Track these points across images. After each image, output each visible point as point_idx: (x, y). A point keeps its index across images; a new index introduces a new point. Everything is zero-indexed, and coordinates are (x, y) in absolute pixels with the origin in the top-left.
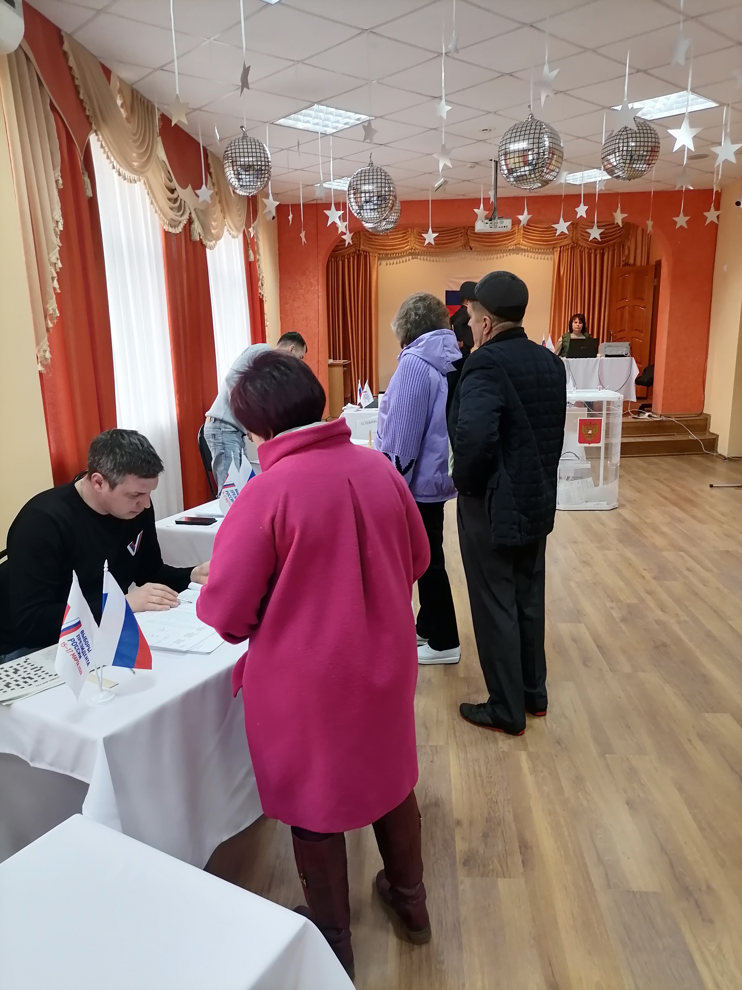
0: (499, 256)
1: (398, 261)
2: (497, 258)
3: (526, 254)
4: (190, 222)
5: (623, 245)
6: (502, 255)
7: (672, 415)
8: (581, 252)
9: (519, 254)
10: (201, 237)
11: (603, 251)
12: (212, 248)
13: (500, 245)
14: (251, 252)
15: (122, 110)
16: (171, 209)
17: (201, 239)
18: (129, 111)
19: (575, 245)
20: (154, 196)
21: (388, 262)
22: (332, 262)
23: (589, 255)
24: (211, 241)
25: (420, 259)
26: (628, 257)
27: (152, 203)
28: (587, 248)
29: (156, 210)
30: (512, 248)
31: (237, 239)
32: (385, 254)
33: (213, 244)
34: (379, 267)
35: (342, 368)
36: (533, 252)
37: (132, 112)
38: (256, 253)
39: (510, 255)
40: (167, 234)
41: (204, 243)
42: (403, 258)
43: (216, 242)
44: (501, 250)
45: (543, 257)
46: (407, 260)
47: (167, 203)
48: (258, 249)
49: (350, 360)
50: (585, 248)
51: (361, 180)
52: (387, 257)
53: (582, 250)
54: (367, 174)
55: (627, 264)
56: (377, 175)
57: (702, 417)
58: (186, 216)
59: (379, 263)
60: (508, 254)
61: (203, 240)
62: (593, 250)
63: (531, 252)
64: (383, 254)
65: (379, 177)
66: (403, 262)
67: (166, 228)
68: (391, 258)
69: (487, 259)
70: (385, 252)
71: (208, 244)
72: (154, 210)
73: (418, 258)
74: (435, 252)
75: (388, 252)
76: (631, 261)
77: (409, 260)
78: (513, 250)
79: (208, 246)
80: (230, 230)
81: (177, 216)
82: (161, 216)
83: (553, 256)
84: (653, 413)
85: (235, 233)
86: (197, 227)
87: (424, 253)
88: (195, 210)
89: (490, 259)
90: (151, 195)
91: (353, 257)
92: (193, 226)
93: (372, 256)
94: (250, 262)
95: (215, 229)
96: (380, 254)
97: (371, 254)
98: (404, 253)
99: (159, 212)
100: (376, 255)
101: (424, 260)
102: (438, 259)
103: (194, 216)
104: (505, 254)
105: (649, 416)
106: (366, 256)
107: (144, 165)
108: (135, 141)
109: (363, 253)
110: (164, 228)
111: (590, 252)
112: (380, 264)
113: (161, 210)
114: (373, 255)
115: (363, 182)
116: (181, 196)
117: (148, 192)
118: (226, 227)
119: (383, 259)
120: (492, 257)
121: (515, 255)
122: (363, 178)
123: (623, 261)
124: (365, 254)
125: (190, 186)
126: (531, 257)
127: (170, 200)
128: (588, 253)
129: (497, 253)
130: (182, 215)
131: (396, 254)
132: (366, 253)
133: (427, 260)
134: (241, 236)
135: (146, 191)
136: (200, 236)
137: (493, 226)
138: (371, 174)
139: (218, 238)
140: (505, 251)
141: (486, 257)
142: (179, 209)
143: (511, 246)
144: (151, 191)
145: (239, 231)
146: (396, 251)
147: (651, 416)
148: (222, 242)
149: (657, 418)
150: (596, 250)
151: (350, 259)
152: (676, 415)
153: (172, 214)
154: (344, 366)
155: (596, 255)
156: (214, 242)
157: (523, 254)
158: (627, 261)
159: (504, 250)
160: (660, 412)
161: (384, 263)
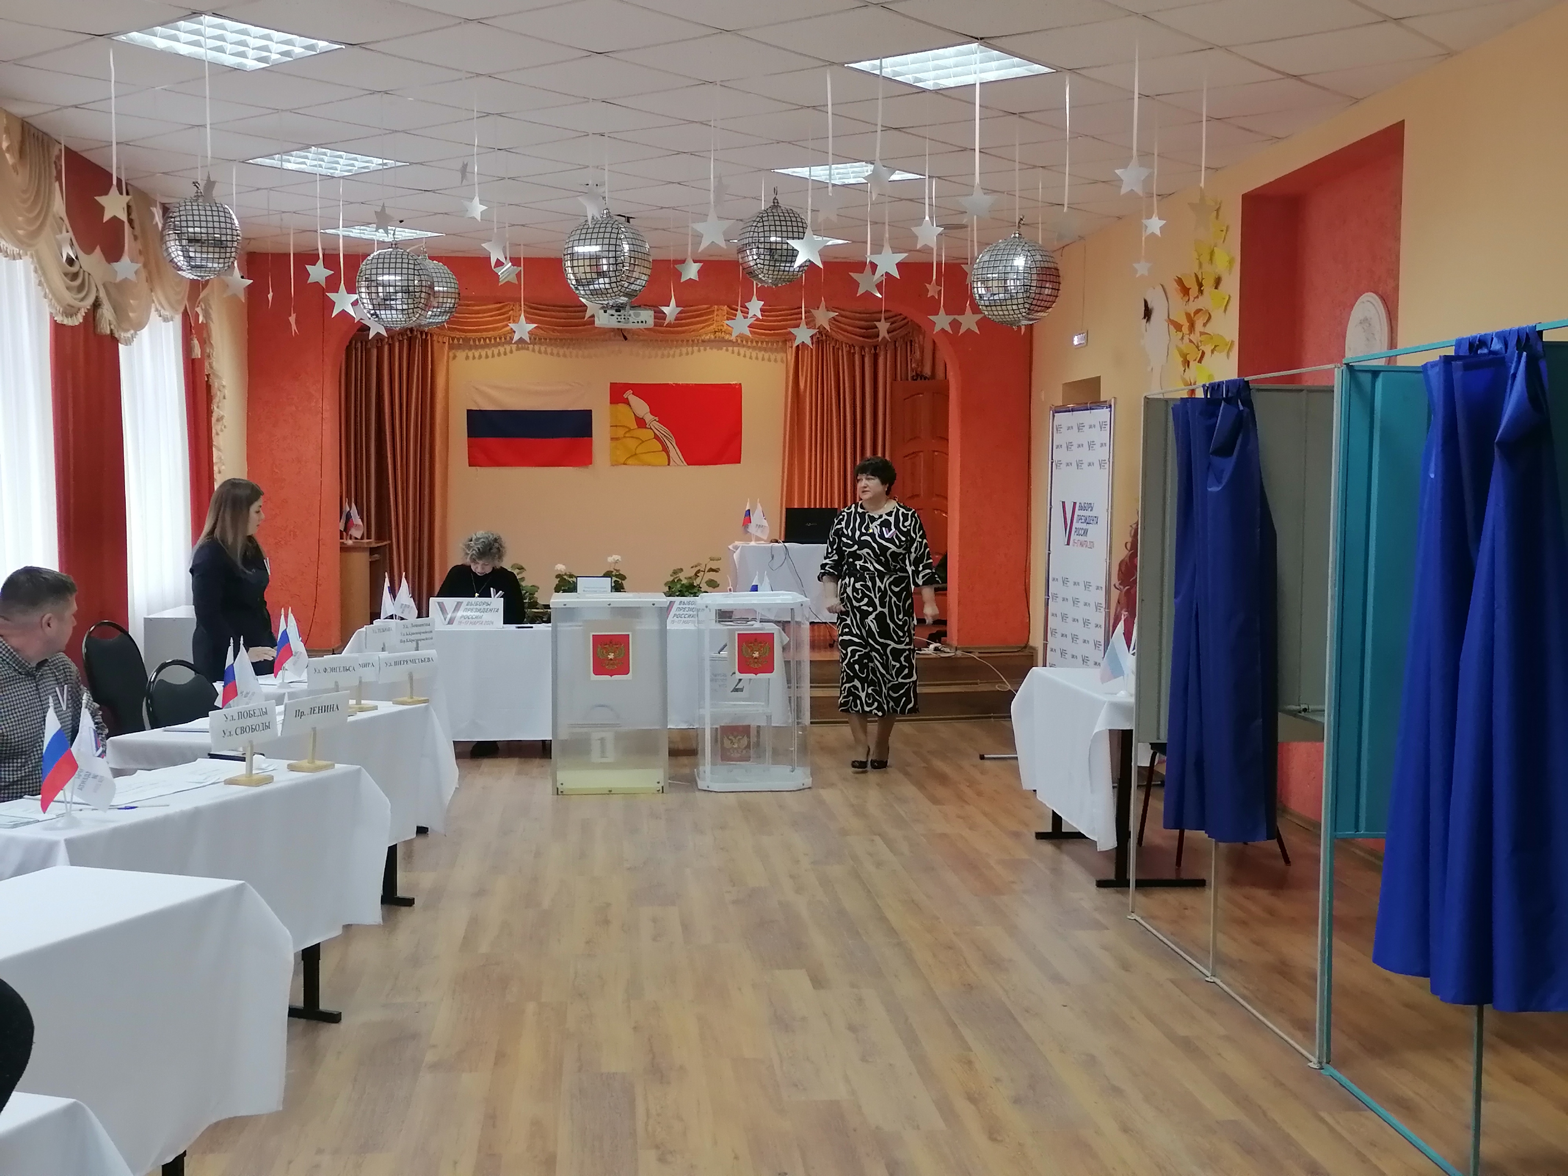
0: (684, 350)
1: (490, 353)
2: (681, 355)
3: (736, 349)
4: (97, 305)
5: (911, 341)
6: (690, 349)
7: (976, 648)
8: (835, 352)
9: (722, 349)
10: (112, 327)
11: (875, 349)
12: (128, 342)
13: (684, 332)
14: (196, 342)
15: (8, 156)
16: (68, 288)
17: (111, 330)
18: (17, 155)
19: (824, 337)
20: (44, 274)
21: (470, 354)
22: (356, 349)
23: (851, 356)
24: (127, 331)
25: (534, 350)
26: (921, 362)
27: (40, 284)
28: (846, 343)
29: (46, 293)
30: (708, 337)
31: (171, 322)
32: (463, 340)
33: (130, 336)
34: (451, 363)
35: (367, 554)
36: (749, 347)
37: (21, 157)
38: (205, 342)
39: (705, 350)
40: (58, 329)
41: (116, 336)
42: (500, 348)
43: (136, 333)
44: (688, 341)
45: (766, 356)
46: (508, 351)
47: (63, 279)
48: (209, 336)
49: (391, 539)
50: (842, 342)
51: (377, 268)
52: (467, 344)
53: (837, 346)
54: (387, 261)
55: (919, 376)
56: (402, 263)
57: (1026, 652)
58: (90, 301)
59: (451, 354)
60: (702, 348)
61: (115, 331)
62: (857, 348)
63: (744, 346)
64: (458, 339)
65: (405, 266)
66: (499, 354)
67: (59, 319)
68: (476, 347)
69: (663, 356)
70: (463, 335)
71: (122, 335)
72: (43, 293)
73: (528, 349)
74: (561, 340)
75: (469, 335)
76: (927, 371)
77: (511, 352)
78: (709, 341)
79: (122, 341)
80: (159, 308)
81: (75, 299)
82: (53, 301)
83: (784, 355)
84: (944, 644)
85: (167, 313)
86: (107, 313)
87: (540, 339)
88: (104, 285)
89: (668, 357)
90: (40, 272)
91: (400, 341)
92: (100, 311)
93: (438, 342)
94: (193, 360)
95: (134, 311)
96: (453, 339)
97: (435, 338)
98: (500, 339)
99: (50, 296)
100: (446, 340)
101: (540, 352)
102: (567, 351)
103: (102, 295)
104: (696, 348)
105: (936, 649)
106: (426, 340)
107: (35, 234)
108: (24, 201)
109: (419, 336)
110: (55, 319)
111: (852, 351)
112: (455, 357)
113: (54, 295)
114: (440, 339)
115: (380, 271)
116: (85, 268)
117: (36, 268)
118: (153, 305)
119: (459, 347)
120: (672, 352)
121: (715, 350)
122: (380, 266)
123: (912, 370)
124: (424, 337)
125: (98, 249)
126: (745, 356)
127: (66, 274)
128: (849, 352)
129: (682, 346)
130: (82, 300)
131: (485, 340)
132: (426, 336)
133: (546, 353)
134: (178, 318)
135: (32, 267)
136: (110, 325)
137: (623, 320)
138: (393, 260)
139: (139, 326)
140: (693, 343)
141: (660, 353)
142: (80, 288)
143: (707, 334)
144: (41, 269)
145: (177, 310)
146: (485, 334)
147: (940, 650)
148: (145, 332)
149: (949, 653)
150: (862, 348)
151: (394, 346)
152: (980, 648)
153: (70, 298)
154: (372, 551)
155: (863, 357)
156: (132, 332)
157: (730, 349)
158: (919, 369)
159: (693, 341)
160: (955, 643)
161: (461, 354)
